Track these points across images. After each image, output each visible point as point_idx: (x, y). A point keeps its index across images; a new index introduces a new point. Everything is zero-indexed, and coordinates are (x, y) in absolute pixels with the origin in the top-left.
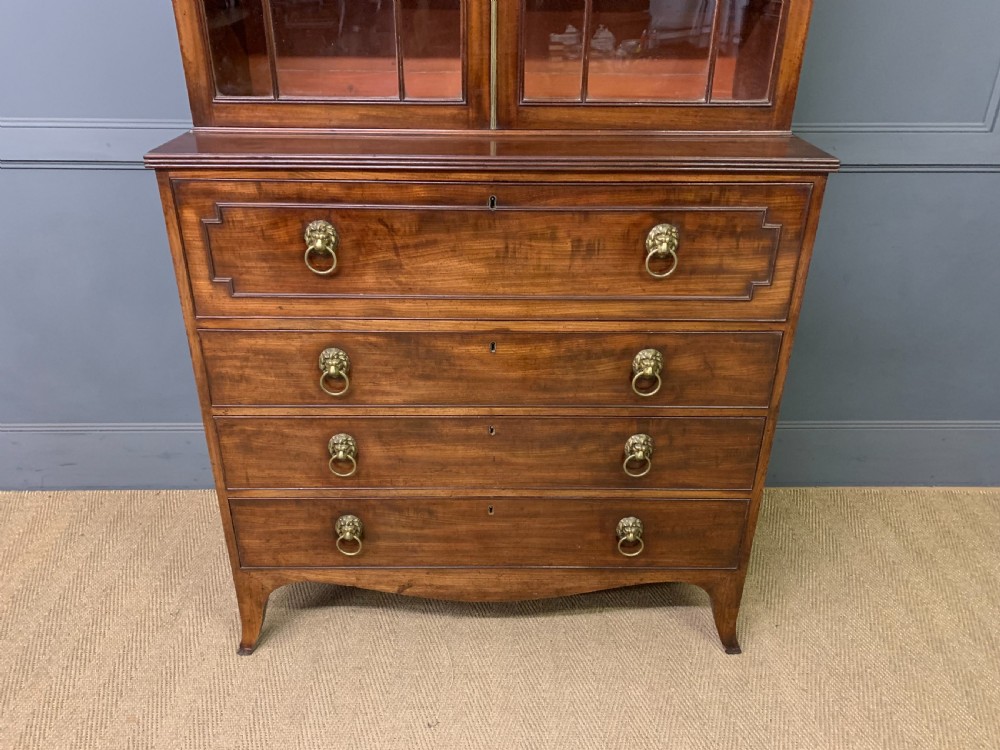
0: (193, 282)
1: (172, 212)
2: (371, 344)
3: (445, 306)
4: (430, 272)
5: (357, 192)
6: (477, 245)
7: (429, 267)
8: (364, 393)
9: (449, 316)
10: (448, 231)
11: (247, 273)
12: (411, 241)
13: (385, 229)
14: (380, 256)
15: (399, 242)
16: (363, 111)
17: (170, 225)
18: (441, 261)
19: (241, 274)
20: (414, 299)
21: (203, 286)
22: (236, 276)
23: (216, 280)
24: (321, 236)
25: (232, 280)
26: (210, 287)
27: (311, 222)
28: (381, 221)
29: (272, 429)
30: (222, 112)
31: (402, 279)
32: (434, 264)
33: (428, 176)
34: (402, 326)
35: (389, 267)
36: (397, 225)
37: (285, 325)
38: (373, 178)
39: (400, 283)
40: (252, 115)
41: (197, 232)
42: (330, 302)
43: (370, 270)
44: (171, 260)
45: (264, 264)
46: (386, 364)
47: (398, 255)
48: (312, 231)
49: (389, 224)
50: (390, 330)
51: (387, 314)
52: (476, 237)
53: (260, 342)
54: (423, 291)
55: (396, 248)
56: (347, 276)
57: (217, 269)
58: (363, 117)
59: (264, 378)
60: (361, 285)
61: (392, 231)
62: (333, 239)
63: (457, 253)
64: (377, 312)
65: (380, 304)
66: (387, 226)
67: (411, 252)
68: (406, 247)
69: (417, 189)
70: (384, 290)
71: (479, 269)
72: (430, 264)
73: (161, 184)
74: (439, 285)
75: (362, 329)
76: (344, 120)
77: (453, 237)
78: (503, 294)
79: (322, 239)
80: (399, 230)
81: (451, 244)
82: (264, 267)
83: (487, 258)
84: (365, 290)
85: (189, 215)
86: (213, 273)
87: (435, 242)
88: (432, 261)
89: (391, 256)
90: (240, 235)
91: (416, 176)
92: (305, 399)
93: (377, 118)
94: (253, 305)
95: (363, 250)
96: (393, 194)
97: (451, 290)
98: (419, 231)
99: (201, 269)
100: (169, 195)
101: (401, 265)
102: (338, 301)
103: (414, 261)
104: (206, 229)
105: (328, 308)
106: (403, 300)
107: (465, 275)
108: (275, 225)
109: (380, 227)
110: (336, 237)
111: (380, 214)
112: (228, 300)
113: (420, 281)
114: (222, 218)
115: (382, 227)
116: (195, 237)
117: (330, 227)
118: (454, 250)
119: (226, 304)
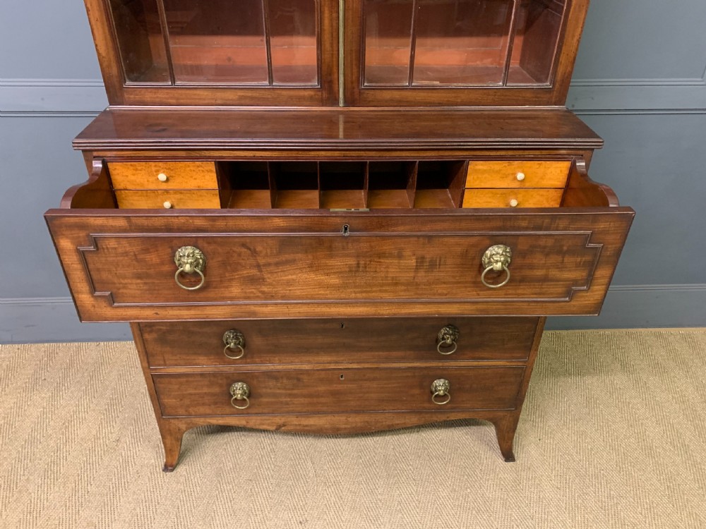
0: (76, 295)
3: (304, 309)
4: (289, 283)
5: (221, 224)
6: (332, 262)
7: (288, 280)
10: (306, 252)
11: (124, 288)
12: (272, 260)
13: (249, 252)
14: (246, 272)
15: (262, 261)
18: (300, 275)
19: (119, 289)
20: (276, 304)
21: (86, 299)
22: (114, 291)
23: (97, 293)
24: (189, 260)
25: (111, 293)
26: (92, 299)
27: (180, 248)
28: (244, 245)
31: (265, 289)
32: (294, 277)
35: (253, 280)
36: (259, 248)
39: (263, 293)
41: (75, 257)
42: (200, 308)
43: (234, 283)
45: (139, 281)
47: (260, 271)
48: (181, 256)
49: (252, 248)
52: (331, 257)
54: (283, 297)
55: (258, 266)
56: (215, 288)
57: (96, 285)
60: (227, 294)
61: (254, 253)
62: (201, 262)
63: (314, 269)
64: (243, 314)
65: (244, 308)
66: (250, 249)
67: (272, 268)
68: (269, 264)
69: (277, 220)
70: (248, 298)
71: (334, 280)
72: (290, 277)
74: (298, 293)
77: (310, 256)
78: (355, 299)
79: (191, 263)
80: (261, 252)
81: (309, 262)
82: (139, 284)
83: (341, 272)
84: (232, 298)
85: (66, 244)
86: (93, 289)
87: (294, 261)
88: (292, 275)
89: (254, 272)
90: (115, 259)
94: (132, 312)
95: (229, 268)
96: (255, 224)
97: (309, 296)
98: (279, 253)
99: (82, 286)
101: (264, 279)
102: (208, 308)
103: (275, 275)
104: (83, 256)
105: (199, 312)
106: (266, 305)
107: (321, 285)
108: (147, 251)
109: (244, 250)
110: (203, 260)
111: (243, 240)
112: (109, 309)
113: (281, 290)
114: (96, 246)
115: (246, 250)
116: (72, 260)
117: (197, 251)
118: (311, 266)
119: (108, 312)
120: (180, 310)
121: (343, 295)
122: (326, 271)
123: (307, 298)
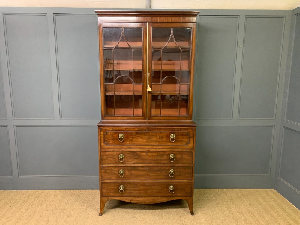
1: (100, 132)
2: (128, 153)
3: (140, 147)
4: (137, 141)
5: (127, 129)
8: (126, 162)
11: (109, 142)
12: (135, 136)
15: (133, 136)
17: (99, 134)
21: (102, 144)
25: (107, 143)
27: (120, 134)
28: (130, 133)
29: (110, 168)
30: (106, 118)
31: (133, 142)
33: (137, 127)
34: (133, 150)
35: (131, 140)
36: (133, 134)
37: (114, 150)
38: (130, 127)
40: (111, 118)
42: (122, 146)
43: (128, 141)
46: (130, 156)
50: (131, 150)
51: (130, 148)
52: (144, 136)
53: (110, 153)
54: (136, 144)
55: (132, 138)
56: (125, 142)
58: (127, 118)
59: (110, 159)
60: (127, 143)
61: (132, 135)
65: (129, 146)
68: (134, 137)
69: (136, 129)
70: (130, 144)
71: (145, 141)
73: (99, 128)
74: (139, 143)
75: (126, 150)
76: (124, 119)
77: (141, 136)
79: (122, 136)
82: (112, 141)
83: (146, 139)
85: (102, 133)
86: (104, 142)
87: (138, 137)
88: (138, 139)
90: (109, 136)
92: (116, 163)
93: (129, 118)
94: (110, 147)
95: (127, 138)
96: (132, 129)
97: (141, 144)
98: (136, 135)
99: (102, 141)
100: (99, 130)
101: (133, 140)
103: (135, 139)
104: (104, 135)
106: (133, 146)
107: (143, 142)
108: (114, 134)
110: (124, 136)
112: (106, 146)
114: (106, 133)
116: (102, 136)
117: (123, 134)
118: (141, 138)
119: (106, 147)
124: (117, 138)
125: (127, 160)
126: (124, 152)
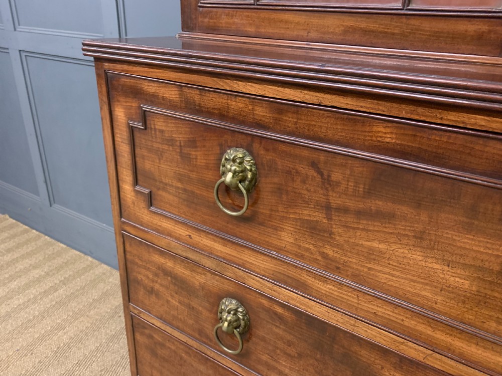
0: (121, 184)
1: (106, 108)
2: (276, 313)
3: (385, 311)
4: (372, 255)
6: (466, 241)
7: (371, 249)
8: (260, 361)
9: (387, 325)
10: (418, 205)
11: (164, 189)
12: (351, 204)
13: (318, 179)
14: (307, 213)
15: (336, 200)
16: (350, 21)
17: (104, 121)
18: (394, 247)
19: (159, 189)
20: (340, 284)
22: (154, 190)
23: (137, 188)
24: (233, 168)
25: (150, 192)
26: (133, 194)
27: (230, 147)
28: (314, 165)
29: (173, 348)
30: (205, 17)
31: (329, 251)
32: (382, 247)
33: (404, 111)
34: (317, 311)
37: (190, 255)
38: (315, 101)
39: (325, 256)
40: (231, 21)
41: (125, 134)
42: (238, 248)
43: (288, 227)
44: (105, 157)
45: (179, 185)
46: (290, 343)
47: (329, 218)
48: (226, 159)
49: (325, 173)
50: (302, 308)
51: (301, 287)
53: (169, 264)
54: (355, 277)
55: (328, 208)
56: (261, 224)
57: (139, 177)
58: (348, 31)
59: (170, 299)
60: (276, 242)
61: (327, 183)
62: (249, 175)
63: (425, 243)
64: (290, 281)
66: (322, 174)
67: (350, 219)
68: (345, 210)
69: (380, 129)
70: (302, 257)
72: (375, 244)
74: (383, 278)
75: (268, 293)
76: (324, 33)
77: (424, 217)
78: (494, 333)
79: (235, 173)
80: (338, 183)
81: (419, 227)
82: (178, 188)
83: (480, 269)
84: (279, 250)
85: (120, 113)
86: (136, 182)
88: (380, 242)
89: (319, 216)
90: (160, 146)
91: (383, 107)
93: (365, 32)
94: (167, 225)
95: (284, 197)
97: (400, 293)
99: (127, 176)
100: (104, 89)
101: (331, 233)
102: (247, 251)
103: (351, 233)
104: (132, 130)
105: (235, 253)
106: (325, 280)
107: (428, 279)
109: (312, 173)
110: (254, 175)
111: (314, 155)
112: (146, 212)
113: (354, 261)
114: (145, 123)
115: (315, 174)
116: (122, 135)
117: (248, 159)
118: (420, 237)
119: (145, 215)
120: (215, 241)
121: (469, 317)
122: (447, 256)
123: (396, 295)
124: (209, 175)
125: (265, 358)
126: (250, 297)
